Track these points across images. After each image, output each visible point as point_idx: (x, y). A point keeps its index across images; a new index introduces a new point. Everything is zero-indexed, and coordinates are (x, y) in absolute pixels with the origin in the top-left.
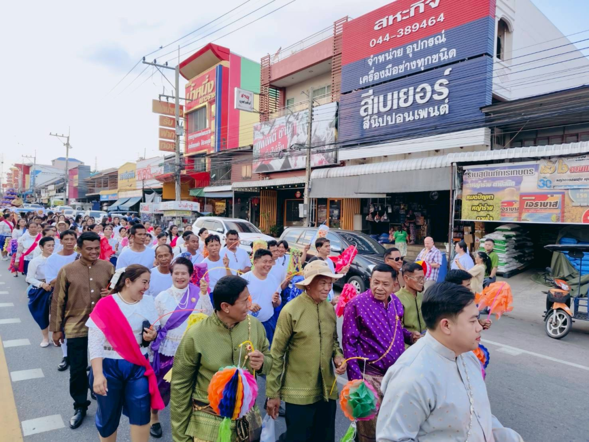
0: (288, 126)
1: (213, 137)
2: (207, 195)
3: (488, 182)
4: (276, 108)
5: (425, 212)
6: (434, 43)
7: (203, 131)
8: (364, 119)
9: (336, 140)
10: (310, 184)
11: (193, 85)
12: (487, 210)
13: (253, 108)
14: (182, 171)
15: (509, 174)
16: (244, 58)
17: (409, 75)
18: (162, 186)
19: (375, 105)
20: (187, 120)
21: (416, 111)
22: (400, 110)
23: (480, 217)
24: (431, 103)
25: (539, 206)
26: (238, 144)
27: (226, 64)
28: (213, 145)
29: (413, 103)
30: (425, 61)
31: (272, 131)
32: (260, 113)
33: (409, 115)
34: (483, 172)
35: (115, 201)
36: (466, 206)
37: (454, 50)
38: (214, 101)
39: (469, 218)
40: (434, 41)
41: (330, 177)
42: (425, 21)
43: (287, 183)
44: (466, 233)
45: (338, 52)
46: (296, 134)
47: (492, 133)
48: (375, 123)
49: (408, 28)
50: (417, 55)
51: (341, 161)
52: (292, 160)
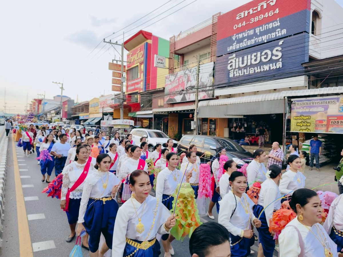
0: (185, 76)
1: (142, 83)
2: (138, 116)
3: (307, 108)
4: (178, 66)
5: (268, 126)
6: (273, 26)
7: (137, 79)
8: (230, 71)
9: (213, 83)
10: (198, 109)
11: (131, 54)
12: (306, 126)
13: (165, 66)
14: (124, 102)
15: (320, 104)
16: (160, 38)
17: (257, 45)
18: (113, 111)
19: (236, 63)
20: (127, 74)
21: (262, 66)
22: (252, 66)
23: (302, 130)
24: (271, 61)
25: (340, 123)
26: (156, 87)
27: (150, 41)
28: (142, 87)
29: (260, 61)
30: (267, 37)
31: (176, 79)
32: (169, 69)
33: (257, 69)
34: (304, 102)
35: (87, 119)
36: (293, 123)
37: (285, 30)
38: (143, 62)
39: (295, 131)
40: (273, 25)
41: (210, 106)
42: (267, 13)
43: (184, 109)
44: (293, 140)
45: (214, 33)
46: (189, 81)
47: (309, 79)
48: (237, 74)
49: (257, 18)
50: (262, 34)
51: (216, 96)
52: (187, 96)
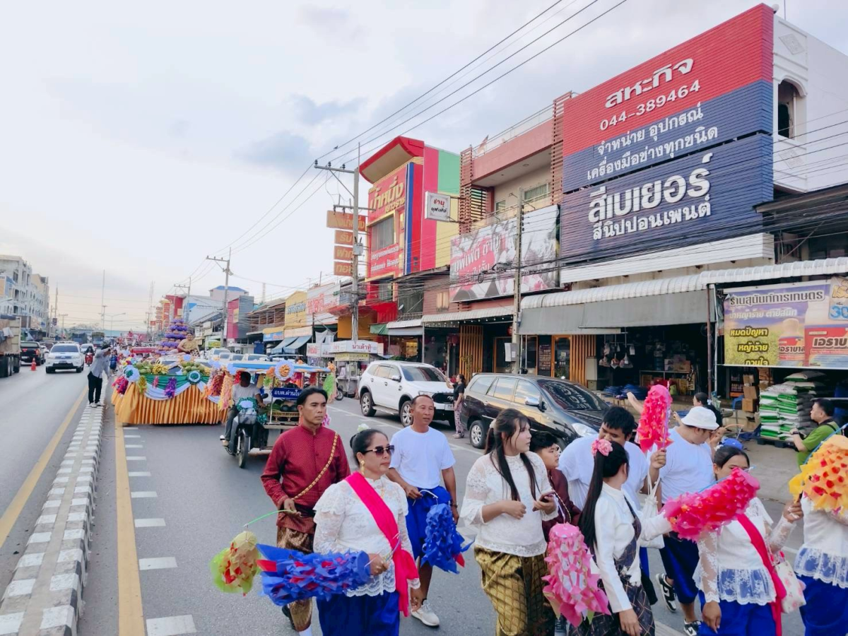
0: (494, 239)
1: (401, 256)
2: (390, 333)
3: (758, 311)
4: (481, 215)
5: (692, 354)
6: (687, 120)
7: (390, 247)
8: (595, 226)
9: (557, 254)
10: (519, 315)
11: (378, 189)
12: (759, 351)
13: (449, 217)
14: (360, 301)
15: (788, 299)
16: (443, 151)
17: (654, 165)
18: (337, 322)
19: (608, 206)
20: (369, 235)
21: (666, 213)
22: (642, 212)
23: (750, 360)
24: (685, 200)
25: (833, 345)
26: (434, 264)
27: (418, 160)
28: (401, 266)
29: (661, 202)
30: (675, 145)
31: (475, 245)
32: (460, 222)
33: (656, 219)
34: (752, 296)
35: (281, 341)
36: (730, 343)
37: (715, 128)
38: (403, 208)
39: (736, 363)
40: (687, 117)
41: (546, 307)
42: (673, 93)
43: (491, 316)
44: (746, 385)
45: (559, 138)
46: (505, 249)
47: (775, 240)
48: (609, 232)
49: (650, 103)
50: (664, 138)
51: (565, 284)
52: (500, 283)
